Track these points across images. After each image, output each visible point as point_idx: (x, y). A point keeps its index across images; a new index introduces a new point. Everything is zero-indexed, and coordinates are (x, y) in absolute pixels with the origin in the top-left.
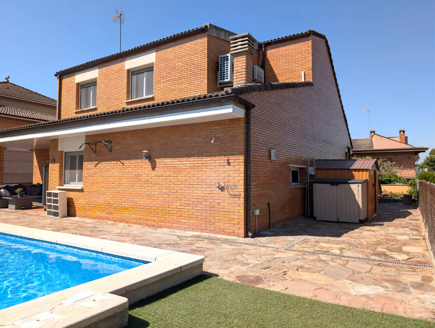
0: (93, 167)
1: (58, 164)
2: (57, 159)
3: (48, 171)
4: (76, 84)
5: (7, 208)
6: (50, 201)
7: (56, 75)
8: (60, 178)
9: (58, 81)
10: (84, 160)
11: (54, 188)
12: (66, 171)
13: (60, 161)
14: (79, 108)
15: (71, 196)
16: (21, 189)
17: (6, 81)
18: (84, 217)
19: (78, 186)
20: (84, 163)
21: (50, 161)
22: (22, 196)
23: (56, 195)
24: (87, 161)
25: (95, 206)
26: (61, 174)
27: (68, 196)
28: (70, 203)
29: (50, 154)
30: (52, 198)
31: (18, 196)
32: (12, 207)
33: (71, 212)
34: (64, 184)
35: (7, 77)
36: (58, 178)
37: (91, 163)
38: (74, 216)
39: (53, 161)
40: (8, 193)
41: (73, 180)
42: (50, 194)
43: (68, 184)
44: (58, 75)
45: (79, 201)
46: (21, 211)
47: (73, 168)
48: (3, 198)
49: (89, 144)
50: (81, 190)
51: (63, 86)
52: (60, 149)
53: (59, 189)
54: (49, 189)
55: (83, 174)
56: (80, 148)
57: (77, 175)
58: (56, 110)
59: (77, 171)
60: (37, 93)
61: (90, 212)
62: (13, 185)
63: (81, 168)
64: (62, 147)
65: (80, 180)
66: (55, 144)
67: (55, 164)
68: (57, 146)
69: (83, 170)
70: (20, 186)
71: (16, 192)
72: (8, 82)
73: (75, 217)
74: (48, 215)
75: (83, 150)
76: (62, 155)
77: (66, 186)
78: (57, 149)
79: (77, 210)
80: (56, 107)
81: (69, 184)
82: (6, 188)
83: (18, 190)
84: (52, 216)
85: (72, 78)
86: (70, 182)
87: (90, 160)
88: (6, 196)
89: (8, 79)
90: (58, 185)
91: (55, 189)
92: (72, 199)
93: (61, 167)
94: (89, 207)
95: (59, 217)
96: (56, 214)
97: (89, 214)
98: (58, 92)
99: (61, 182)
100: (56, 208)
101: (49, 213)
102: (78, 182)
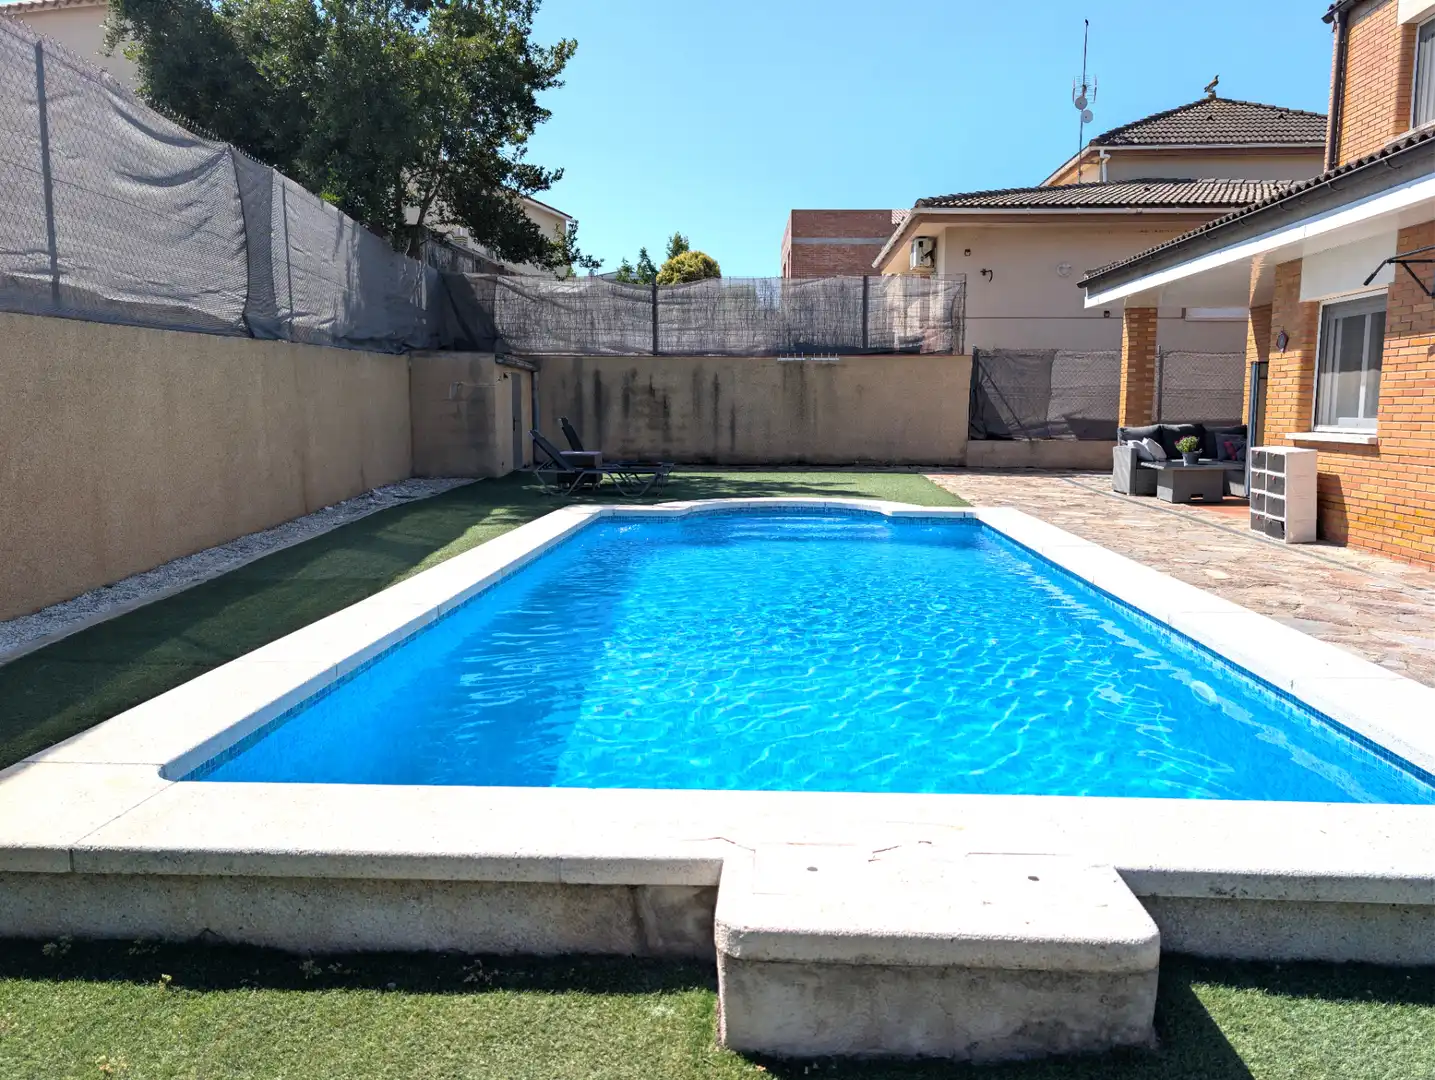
0: (1424, 358)
1: (1298, 353)
2: (1294, 334)
3: (1267, 378)
4: (1400, 28)
5: (1154, 494)
6: (1259, 480)
7: (1328, 19)
8: (1303, 402)
9: (1336, 37)
10: (1387, 329)
11: (1281, 437)
12: (1327, 377)
13: (1304, 339)
14: (1408, 125)
15: (1334, 470)
16: (1194, 439)
18: (1373, 550)
19: (1356, 430)
20: (1386, 345)
21: (1273, 343)
22: (1194, 460)
23: (1278, 462)
24: (1400, 335)
25: (1421, 512)
26: (1305, 388)
27: (1323, 469)
28: (1328, 494)
29: (1274, 317)
30: (1266, 472)
31: (1184, 460)
32: (1165, 493)
33: (1328, 528)
34: (1316, 423)
36: (1295, 402)
37: (1415, 340)
38: (1340, 541)
39: (1282, 342)
40: (1159, 452)
41: (1347, 409)
42: (1260, 460)
43: (1329, 423)
44: (1336, 16)
45: (1362, 487)
46: (1184, 509)
47: (1350, 364)
48: (1142, 464)
49: (1404, 263)
50: (1371, 449)
51: (1354, 54)
52: (1305, 296)
53: (1297, 443)
54: (1266, 441)
55: (1383, 384)
56: (1366, 283)
57: (1363, 390)
58: (1323, 159)
59: (1364, 375)
60: (1302, 113)
61: (1399, 533)
62: (1175, 427)
63: (1376, 364)
64: (1321, 289)
65: (1372, 411)
66: (1291, 280)
67: (1288, 354)
68: (1298, 285)
69: (1384, 368)
70: (1198, 430)
71: (1179, 448)
73: (1344, 545)
74: (1253, 528)
75: (1386, 291)
76: (1313, 318)
77: (1324, 433)
78: (1298, 296)
79: (1351, 524)
80: (1324, 148)
81: (1336, 423)
82: (1160, 436)
83: (1184, 443)
84: (1264, 533)
85: (1387, 8)
86: (1338, 416)
87: (1411, 330)
88: (1154, 461)
90: (1293, 428)
91: (1282, 442)
92: (1337, 479)
93: (1307, 361)
94: (1395, 517)
95: (1284, 541)
96: (1277, 529)
97: (1396, 540)
98: (1332, 83)
99: (1305, 415)
100: (1277, 507)
101: (1257, 522)
102: (1366, 416)
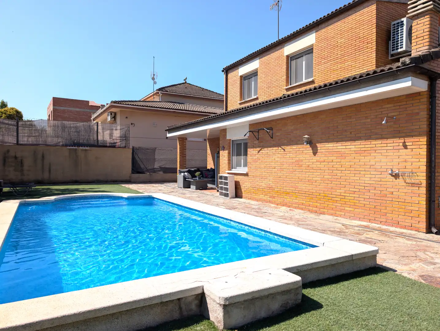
0: (257, 154)
1: (227, 151)
2: (226, 147)
3: (219, 157)
4: (239, 77)
5: (190, 188)
6: (221, 183)
7: (223, 71)
8: (229, 163)
9: (225, 76)
10: (248, 147)
11: (224, 171)
12: (234, 157)
13: (228, 148)
14: (242, 99)
15: (238, 180)
16: (199, 172)
17: (184, 82)
18: (249, 199)
19: (242, 170)
20: (248, 150)
21: (221, 149)
22: (200, 178)
23: (226, 178)
24: (251, 148)
25: (259, 189)
26: (229, 160)
27: (236, 180)
28: (237, 186)
29: (220, 142)
30: (223, 180)
31: (197, 178)
32: (193, 187)
33: (238, 194)
34: (232, 169)
35: (186, 78)
36: (227, 163)
37: (255, 149)
38: (241, 197)
39: (223, 148)
40: (190, 176)
41: (239, 165)
42: (221, 177)
43: (235, 168)
44: (225, 71)
45: (245, 184)
46: (200, 191)
47: (239, 154)
48: (187, 179)
49: (252, 132)
50: (246, 175)
51: (229, 80)
52: (228, 138)
53: (228, 173)
54: (220, 173)
55: (248, 159)
56: (245, 136)
57: (242, 160)
58: (224, 103)
59: (242, 157)
60: (207, 90)
61: (254, 194)
62: (193, 169)
63: (246, 154)
64: (230, 136)
65: (245, 165)
66: (224, 134)
67: (224, 151)
68: (226, 135)
69: (248, 156)
70: (198, 170)
71: (196, 175)
72: (186, 82)
73: (242, 198)
74: (220, 195)
75: (247, 138)
76: (230, 143)
77: (234, 171)
78: (226, 138)
79: (243, 193)
80: (224, 100)
81: (236, 168)
82: (189, 172)
83: (197, 174)
84: (223, 196)
85: (236, 71)
86: (237, 167)
87: (253, 147)
88: (189, 179)
89: (186, 80)
90: (227, 170)
91: (225, 173)
92: (239, 182)
93: (229, 153)
94: (253, 190)
95: (229, 198)
96: (226, 195)
97: (254, 196)
98: (225, 86)
99: (230, 167)
100: (226, 189)
101: (221, 194)
102: (243, 167)
